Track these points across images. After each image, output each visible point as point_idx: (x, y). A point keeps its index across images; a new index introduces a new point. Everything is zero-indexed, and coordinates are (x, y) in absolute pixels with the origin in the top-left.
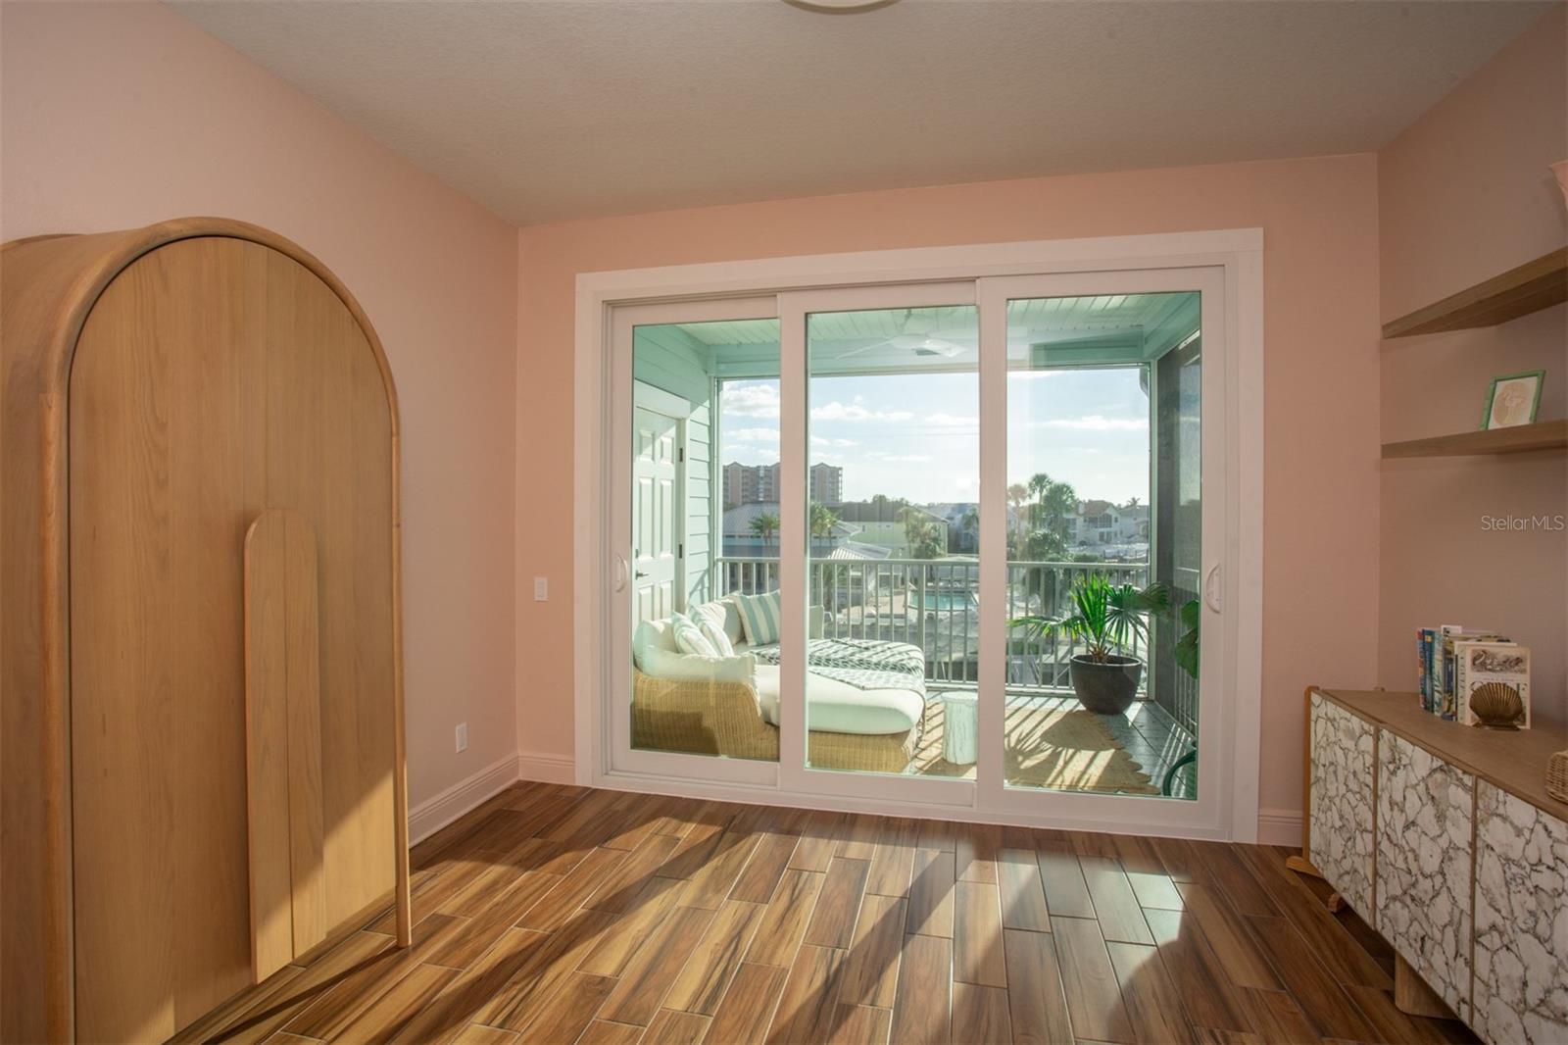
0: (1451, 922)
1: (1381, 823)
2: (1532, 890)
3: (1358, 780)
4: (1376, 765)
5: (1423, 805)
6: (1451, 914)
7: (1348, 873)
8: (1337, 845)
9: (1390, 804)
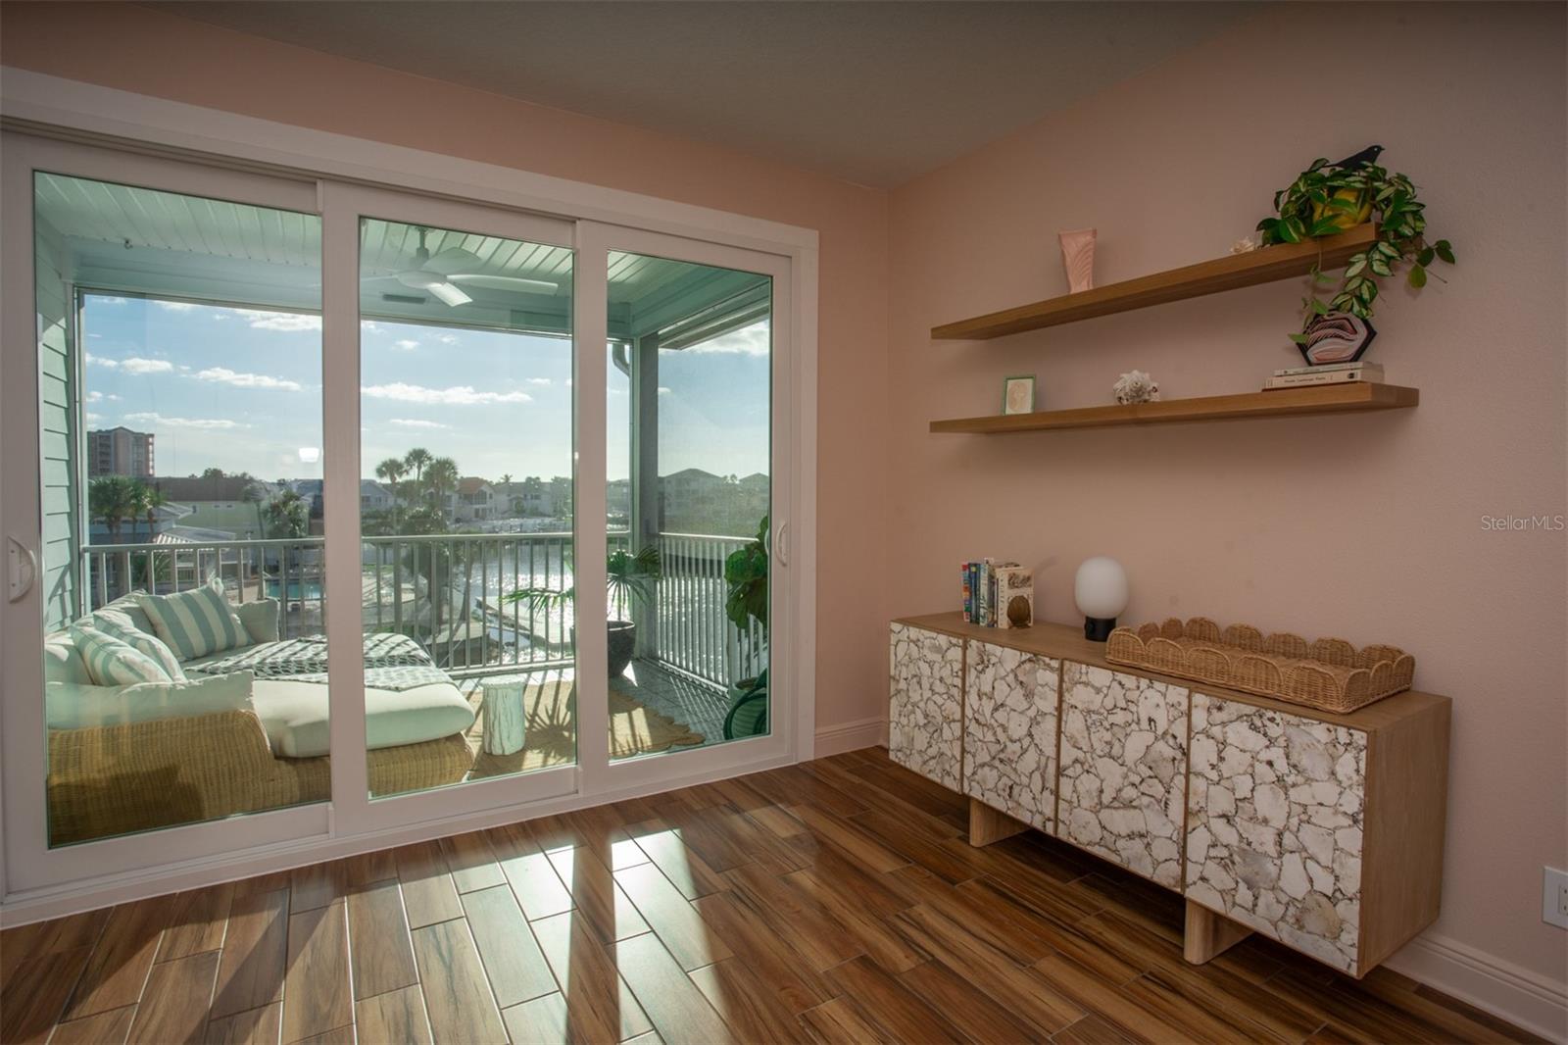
0: (1038, 768)
1: (969, 712)
2: (1108, 727)
3: (945, 683)
4: (964, 670)
5: (1012, 689)
6: (1038, 763)
7: (934, 758)
8: (921, 739)
9: (979, 696)
